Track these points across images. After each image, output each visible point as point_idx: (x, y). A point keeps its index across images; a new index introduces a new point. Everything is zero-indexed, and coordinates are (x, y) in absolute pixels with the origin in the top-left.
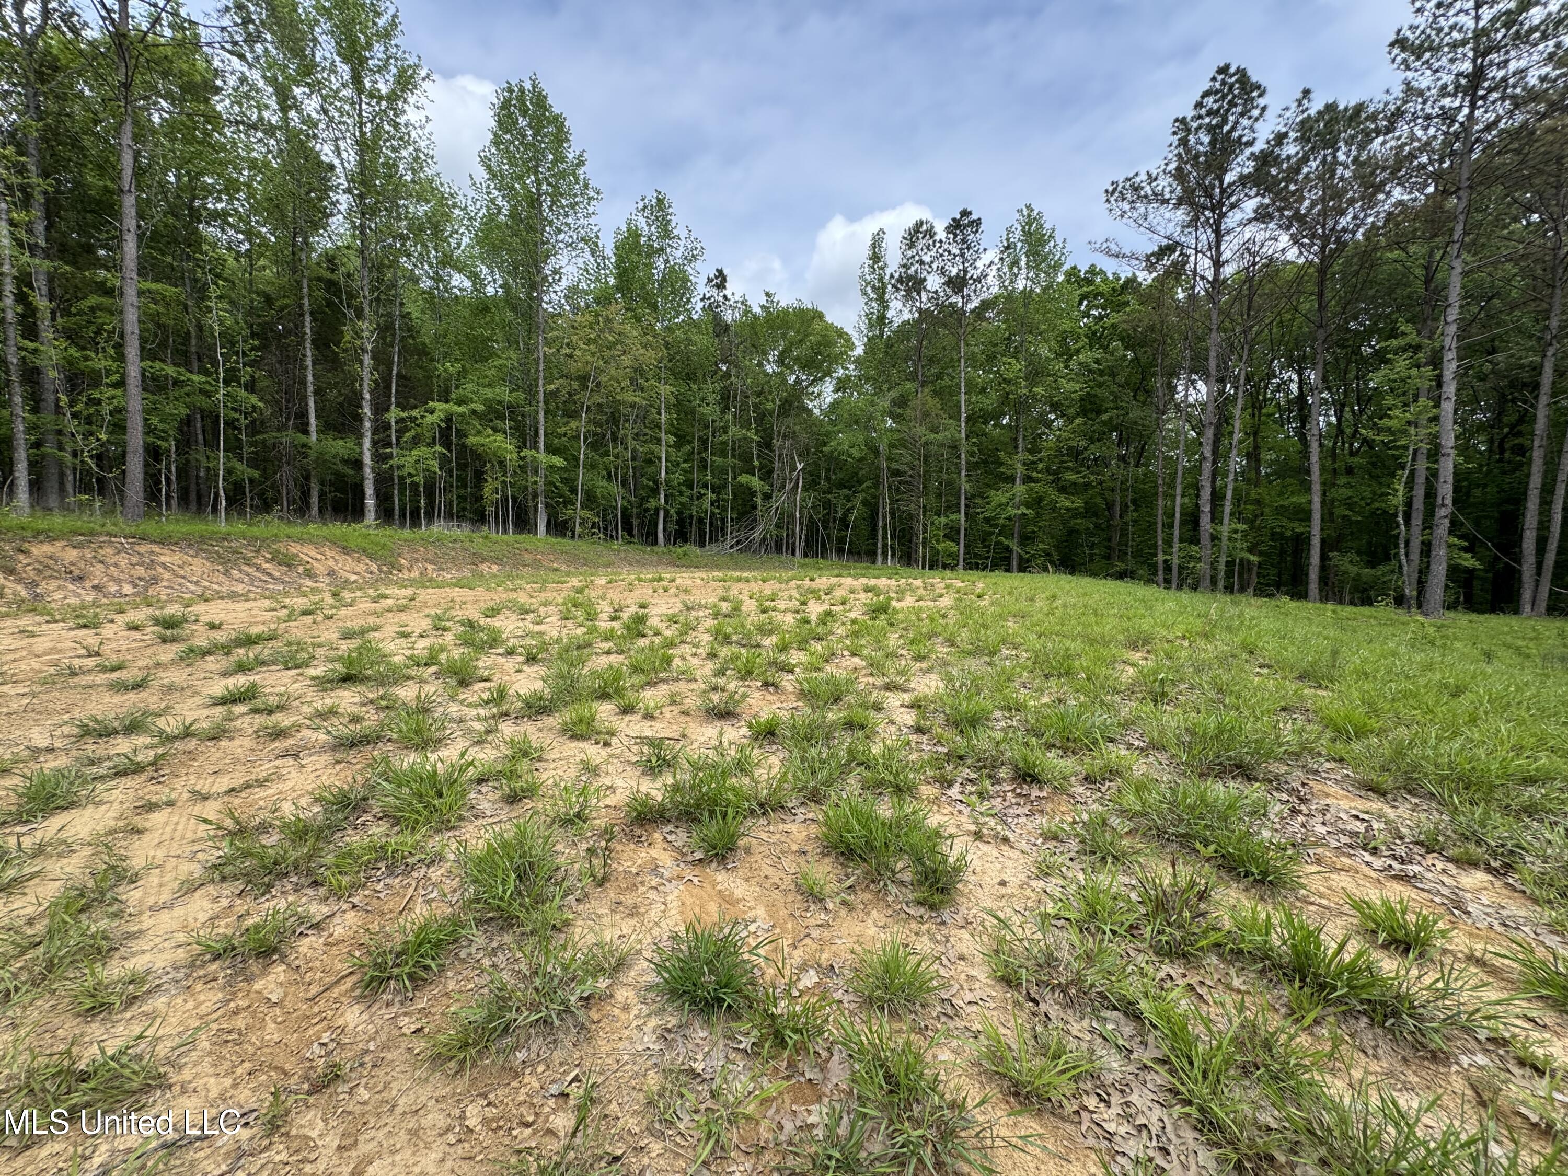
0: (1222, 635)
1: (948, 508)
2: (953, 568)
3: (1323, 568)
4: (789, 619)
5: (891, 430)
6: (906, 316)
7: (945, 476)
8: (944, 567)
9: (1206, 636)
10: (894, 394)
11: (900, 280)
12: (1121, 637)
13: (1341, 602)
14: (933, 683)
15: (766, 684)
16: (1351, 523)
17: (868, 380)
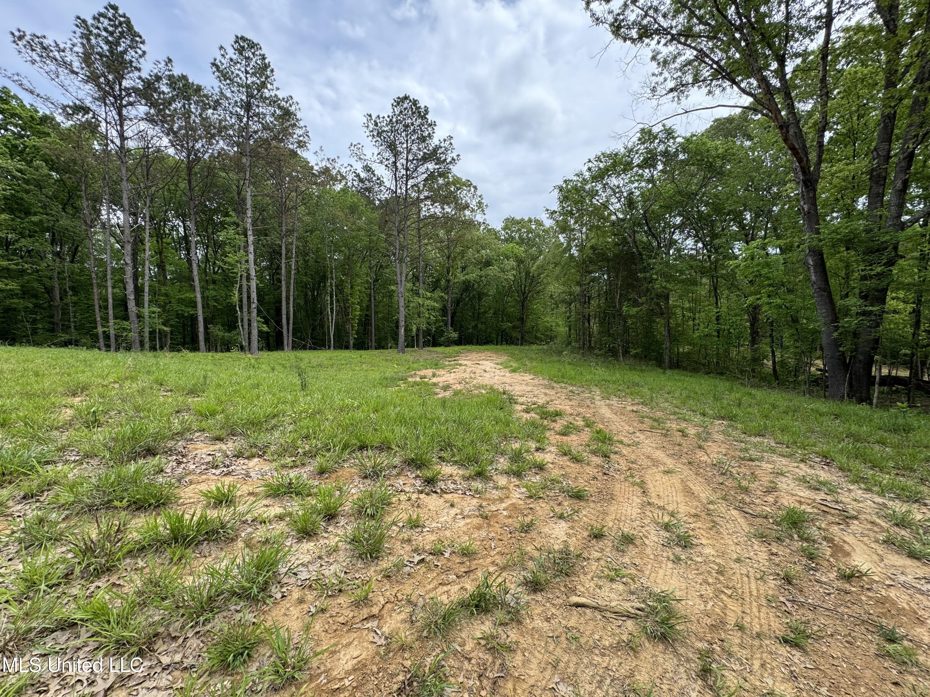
0: (142, 376)
3: (206, 333)
9: (131, 378)
12: (62, 389)
13: (216, 351)
16: (218, 309)
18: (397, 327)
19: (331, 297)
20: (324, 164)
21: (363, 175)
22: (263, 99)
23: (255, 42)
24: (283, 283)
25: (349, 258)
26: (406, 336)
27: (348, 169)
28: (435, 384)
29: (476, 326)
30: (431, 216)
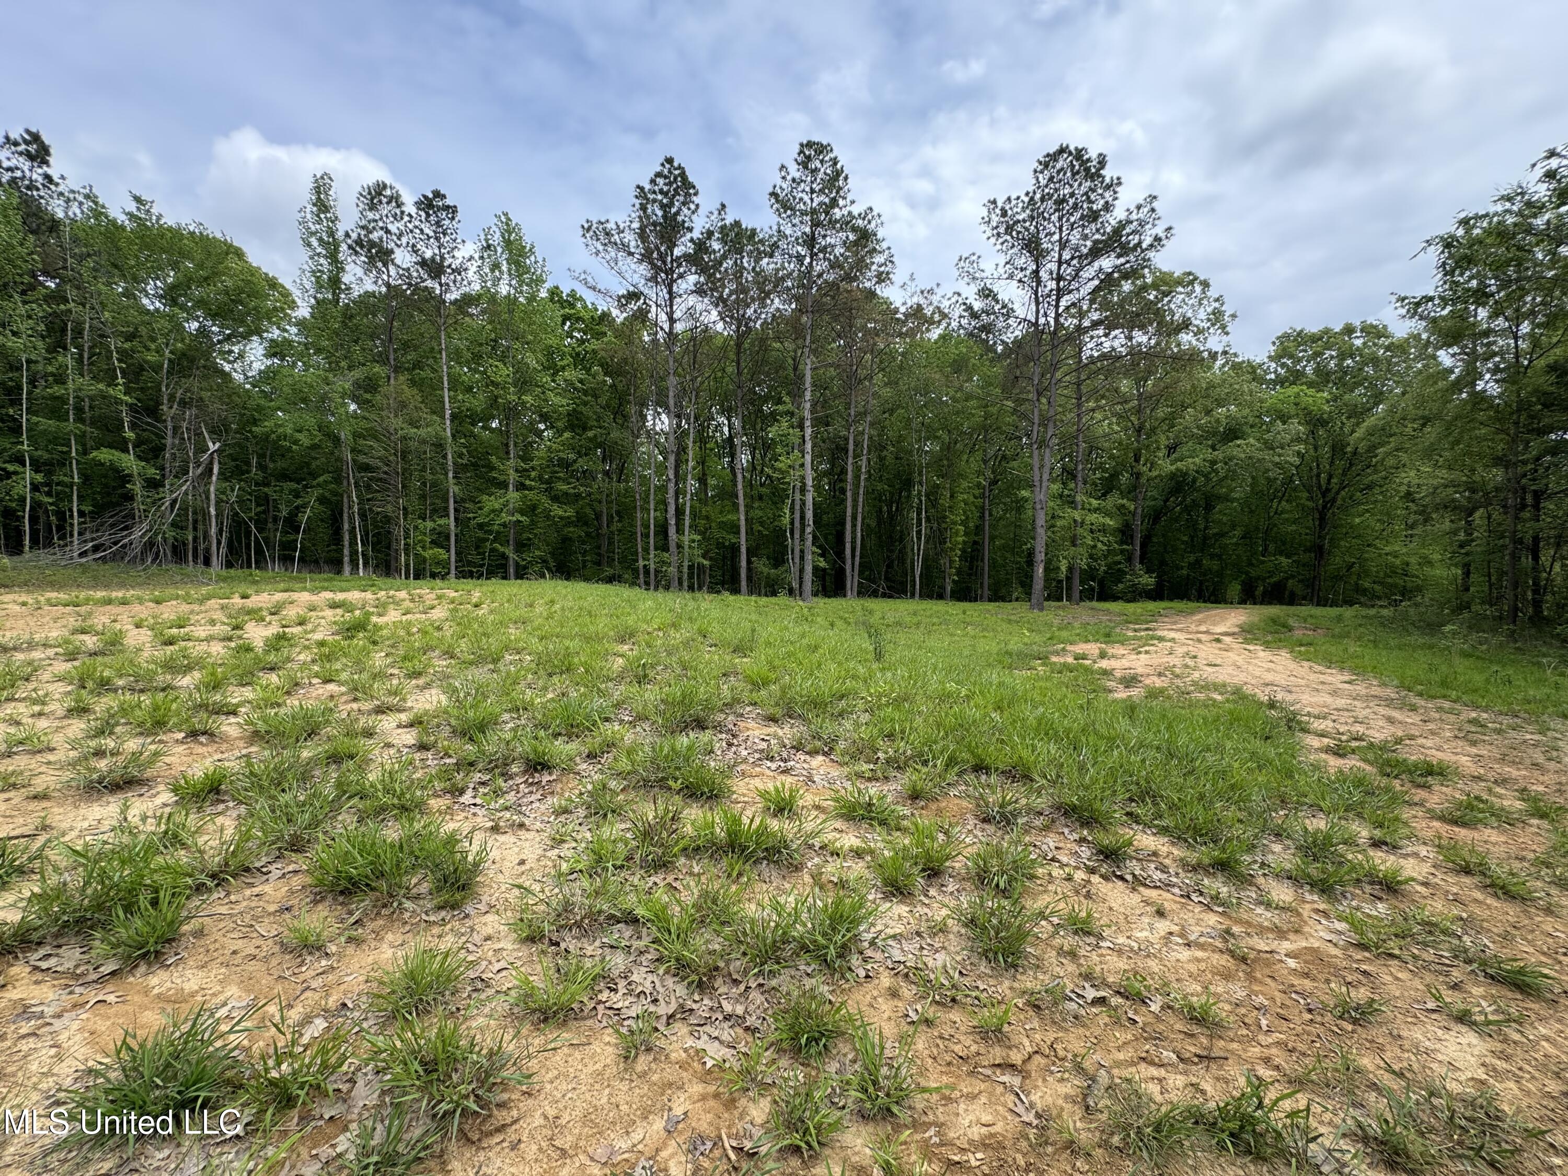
0: (685, 624)
1: (434, 511)
2: (444, 577)
3: (749, 569)
4: (217, 649)
5: (355, 415)
6: (369, 286)
7: (430, 477)
8: (433, 576)
9: (674, 625)
10: (357, 374)
11: (359, 242)
12: (612, 633)
13: (760, 595)
14: (435, 699)
15: (193, 734)
16: (763, 536)
17: (318, 351)
18: (1030, 562)
19: (919, 514)
20: (915, 300)
21: (977, 306)
22: (832, 223)
23: (825, 143)
24: (849, 494)
25: (949, 448)
26: (1047, 579)
27: (953, 300)
28: (1106, 673)
29: (1198, 562)
30: (1104, 356)
